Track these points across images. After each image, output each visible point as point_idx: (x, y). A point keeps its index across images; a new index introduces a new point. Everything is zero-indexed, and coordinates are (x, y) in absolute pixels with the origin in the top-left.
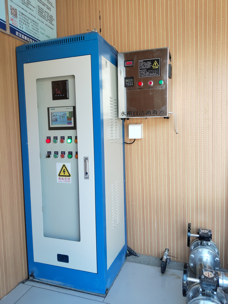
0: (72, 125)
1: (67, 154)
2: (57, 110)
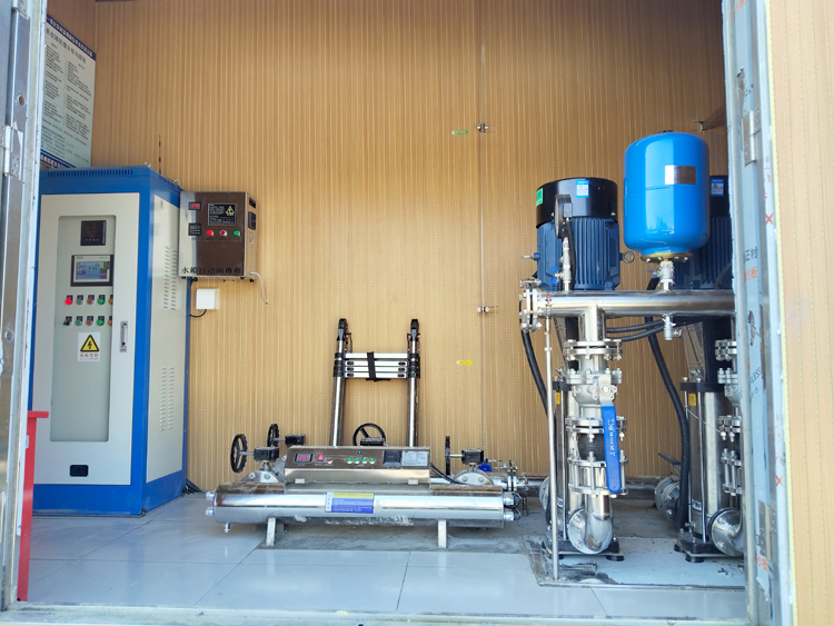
0: (108, 280)
1: (96, 319)
2: (85, 259)
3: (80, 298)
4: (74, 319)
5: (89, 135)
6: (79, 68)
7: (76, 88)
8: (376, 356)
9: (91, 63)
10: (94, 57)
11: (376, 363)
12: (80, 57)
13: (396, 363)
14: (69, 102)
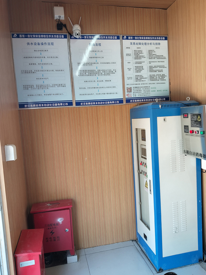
1: (145, 173)
2: (143, 147)
3: (144, 163)
6: (156, 50)
7: (156, 60)
9: (164, 43)
10: (166, 39)
12: (156, 44)
14: (151, 69)
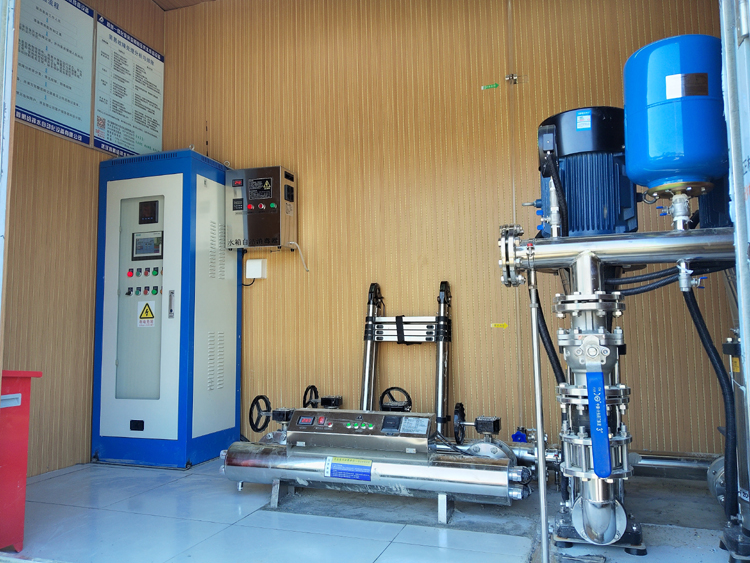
0: (160, 254)
1: (151, 289)
2: (143, 236)
3: (140, 270)
4: (135, 290)
5: (159, 128)
6: (147, 70)
7: (145, 88)
8: (405, 319)
9: (159, 65)
10: (162, 60)
11: (405, 327)
12: (148, 60)
13: (424, 327)
14: (138, 100)
